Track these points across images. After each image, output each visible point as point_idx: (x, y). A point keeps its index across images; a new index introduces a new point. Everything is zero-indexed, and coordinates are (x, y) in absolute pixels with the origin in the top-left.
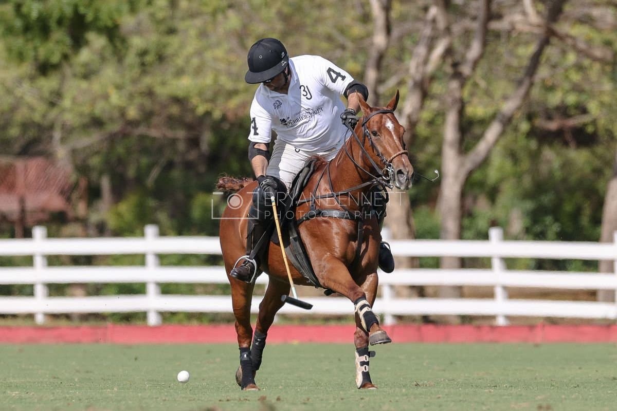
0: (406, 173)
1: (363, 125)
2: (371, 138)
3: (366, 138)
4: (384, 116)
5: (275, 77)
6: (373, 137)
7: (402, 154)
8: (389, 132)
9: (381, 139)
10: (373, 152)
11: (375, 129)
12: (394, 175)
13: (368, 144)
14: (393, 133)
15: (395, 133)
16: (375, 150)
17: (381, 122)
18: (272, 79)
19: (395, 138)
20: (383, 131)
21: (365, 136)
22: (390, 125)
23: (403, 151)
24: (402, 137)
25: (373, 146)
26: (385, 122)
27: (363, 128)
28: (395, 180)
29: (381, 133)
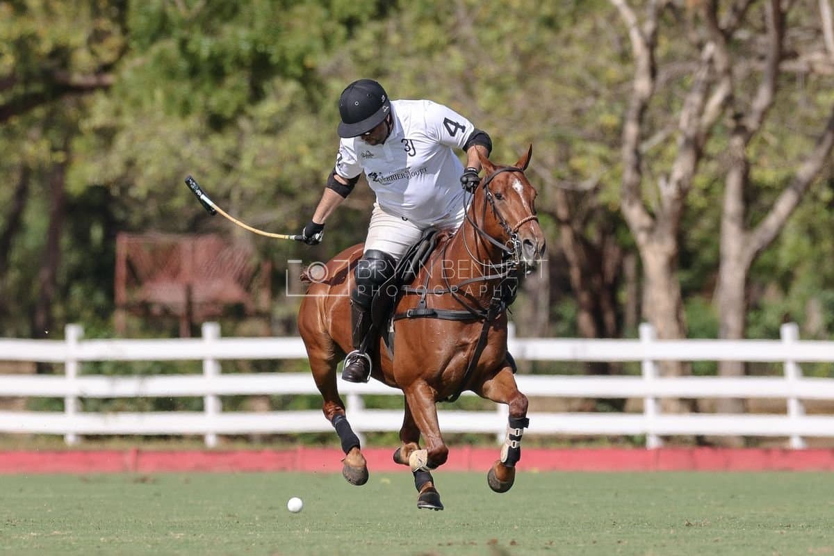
0: (535, 245)
1: (485, 187)
2: (493, 202)
3: (488, 202)
4: (511, 176)
5: (375, 128)
6: (496, 201)
7: (531, 219)
8: (517, 195)
9: (506, 203)
10: (496, 219)
11: (499, 190)
12: (520, 248)
13: (490, 209)
14: (521, 196)
15: (523, 196)
16: (497, 218)
17: (507, 183)
18: (371, 131)
19: (523, 202)
20: (509, 194)
21: (487, 200)
22: (518, 186)
23: (531, 216)
24: (533, 201)
25: (495, 211)
26: (512, 182)
27: (485, 191)
28: (521, 253)
29: (506, 195)
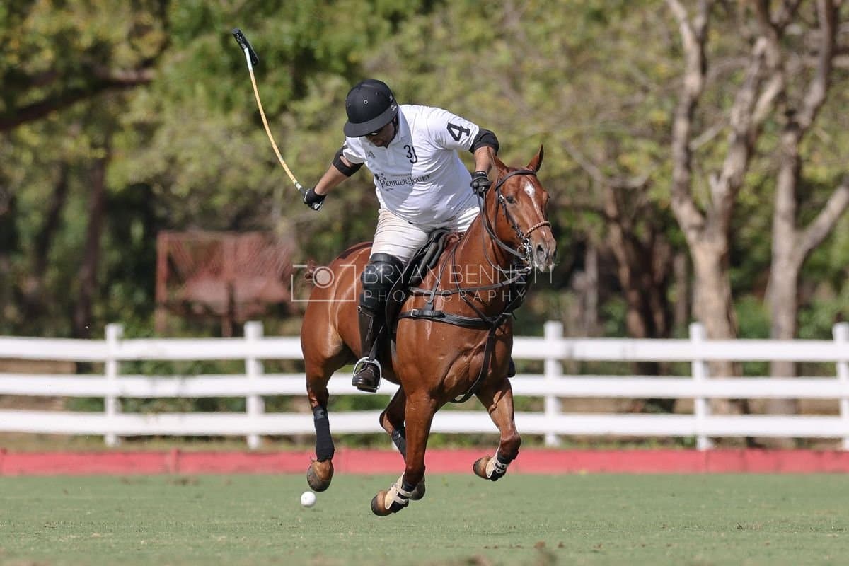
0: (546, 250)
1: (497, 189)
2: (505, 205)
3: (500, 205)
4: (523, 178)
5: (381, 128)
6: (508, 204)
7: (544, 225)
8: (529, 198)
9: (518, 206)
11: (511, 193)
12: (532, 254)
13: (502, 212)
14: (533, 200)
15: (535, 200)
16: (509, 221)
17: (519, 186)
18: (378, 132)
19: (535, 205)
20: (520, 197)
21: (499, 202)
22: (530, 189)
23: (543, 222)
25: (508, 215)
26: (524, 185)
27: (497, 193)
28: (533, 259)
29: (518, 199)
